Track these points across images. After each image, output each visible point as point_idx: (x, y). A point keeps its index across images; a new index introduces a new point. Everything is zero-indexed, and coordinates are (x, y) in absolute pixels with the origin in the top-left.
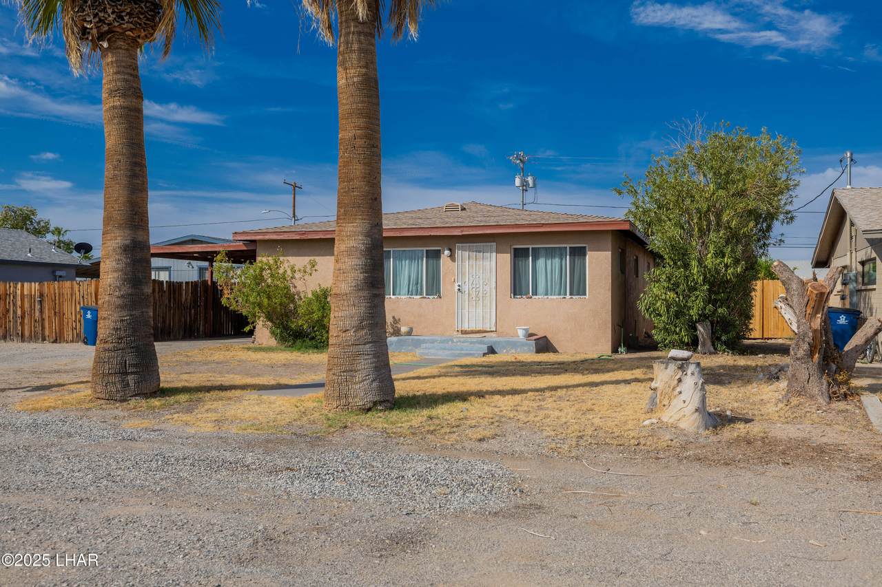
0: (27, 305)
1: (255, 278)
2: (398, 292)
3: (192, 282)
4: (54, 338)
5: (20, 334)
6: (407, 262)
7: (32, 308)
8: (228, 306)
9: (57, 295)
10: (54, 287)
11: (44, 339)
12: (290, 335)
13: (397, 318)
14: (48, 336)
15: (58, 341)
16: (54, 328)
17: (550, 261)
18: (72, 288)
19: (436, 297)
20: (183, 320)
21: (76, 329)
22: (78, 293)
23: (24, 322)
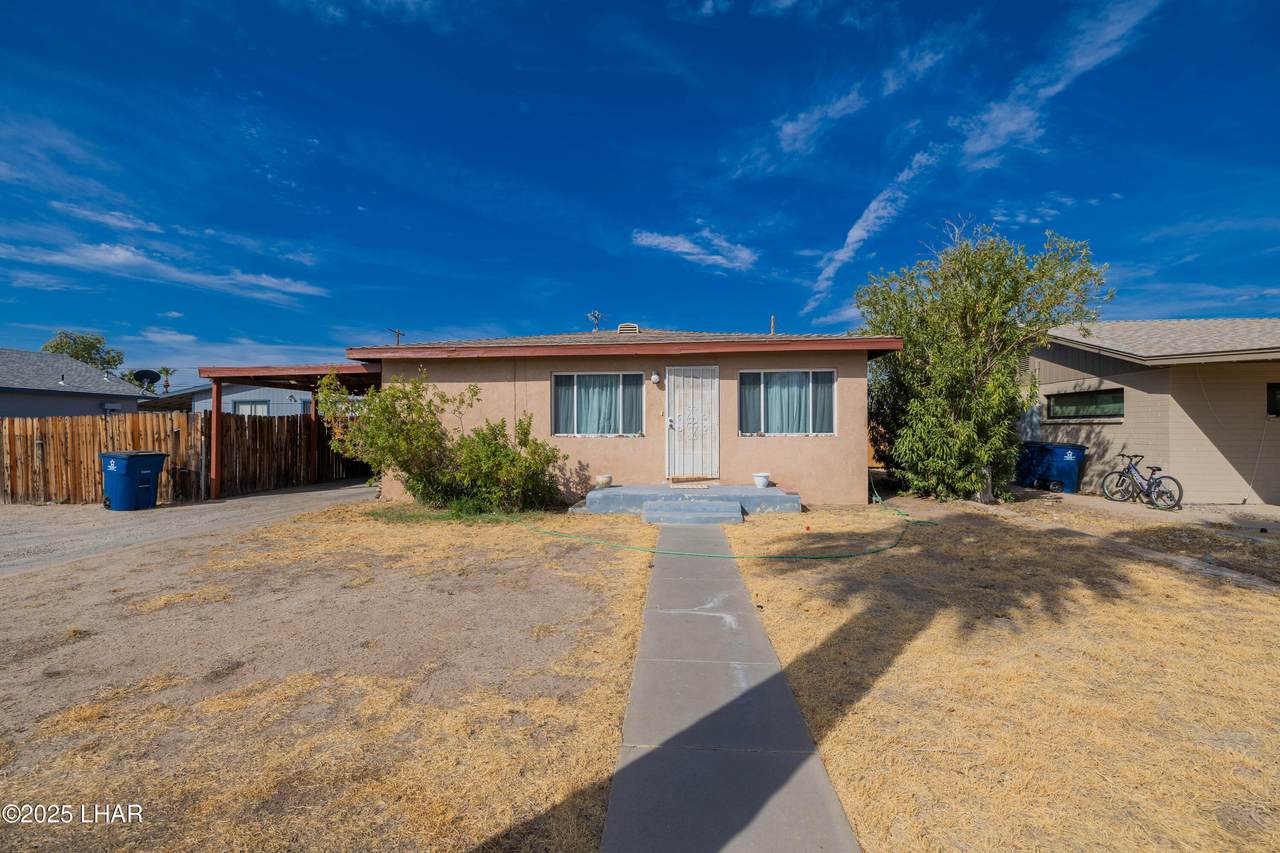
0: (19, 450)
1: (385, 410)
2: (583, 429)
3: (288, 417)
4: (66, 497)
5: (9, 491)
6: (596, 390)
7: (28, 456)
8: (341, 452)
9: (69, 436)
10: (65, 424)
11: (48, 498)
12: (437, 492)
13: (584, 463)
14: (56, 495)
15: (72, 500)
16: (64, 482)
17: (786, 390)
18: (94, 426)
19: (637, 435)
20: (275, 465)
21: (101, 483)
22: (103, 433)
23: (15, 475)
